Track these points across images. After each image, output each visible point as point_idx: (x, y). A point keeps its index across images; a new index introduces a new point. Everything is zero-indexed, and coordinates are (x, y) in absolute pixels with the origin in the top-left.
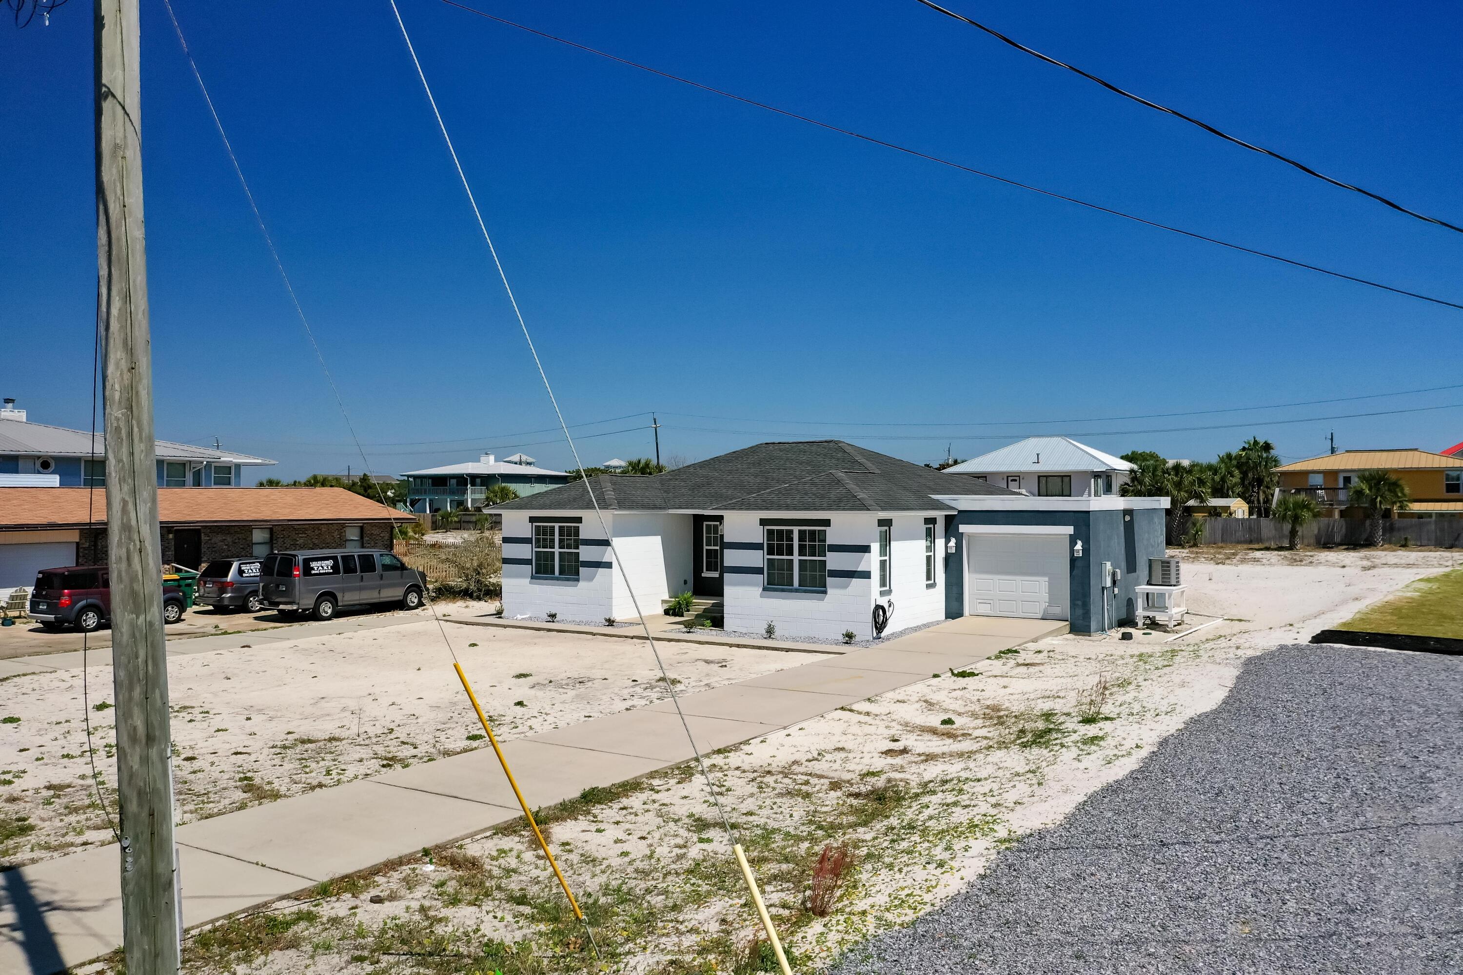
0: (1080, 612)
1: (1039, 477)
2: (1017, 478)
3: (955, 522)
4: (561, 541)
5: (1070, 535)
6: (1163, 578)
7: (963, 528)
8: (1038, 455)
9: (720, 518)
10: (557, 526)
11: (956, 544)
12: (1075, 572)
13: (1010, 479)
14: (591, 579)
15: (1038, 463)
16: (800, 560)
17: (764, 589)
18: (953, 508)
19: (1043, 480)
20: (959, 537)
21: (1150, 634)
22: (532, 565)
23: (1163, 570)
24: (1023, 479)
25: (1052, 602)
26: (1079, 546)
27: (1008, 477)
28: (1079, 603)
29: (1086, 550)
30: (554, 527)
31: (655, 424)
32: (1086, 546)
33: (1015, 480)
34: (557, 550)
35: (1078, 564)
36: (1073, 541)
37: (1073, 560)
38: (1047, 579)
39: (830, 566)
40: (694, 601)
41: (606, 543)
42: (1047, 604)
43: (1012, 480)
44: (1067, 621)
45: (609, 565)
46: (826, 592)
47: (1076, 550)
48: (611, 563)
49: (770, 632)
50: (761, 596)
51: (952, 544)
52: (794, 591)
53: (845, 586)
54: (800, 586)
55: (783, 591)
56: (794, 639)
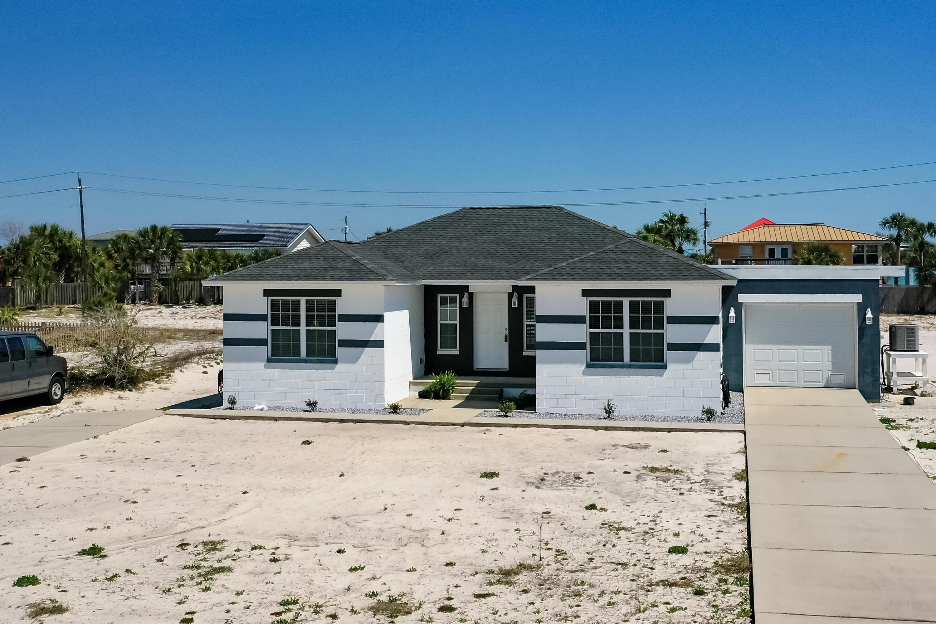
0: (869, 379)
3: (733, 292)
4: (309, 317)
5: (858, 303)
7: (742, 298)
9: (532, 290)
10: (303, 299)
11: (735, 313)
12: (865, 340)
14: (354, 360)
16: (631, 333)
17: (587, 366)
18: (733, 278)
20: (739, 307)
22: (267, 346)
23: (908, 337)
25: (836, 370)
26: (868, 314)
28: (867, 370)
29: (875, 318)
30: (298, 301)
32: (875, 314)
34: (303, 328)
35: (868, 332)
36: (862, 308)
37: (862, 329)
38: (830, 347)
39: (669, 339)
40: (457, 381)
41: (379, 318)
42: (830, 372)
44: (855, 388)
45: (380, 344)
46: (665, 367)
47: (868, 318)
48: (383, 341)
49: (609, 412)
50: (584, 373)
51: (732, 313)
52: (623, 367)
53: (689, 361)
54: (631, 361)
55: (612, 367)
56: (634, 418)
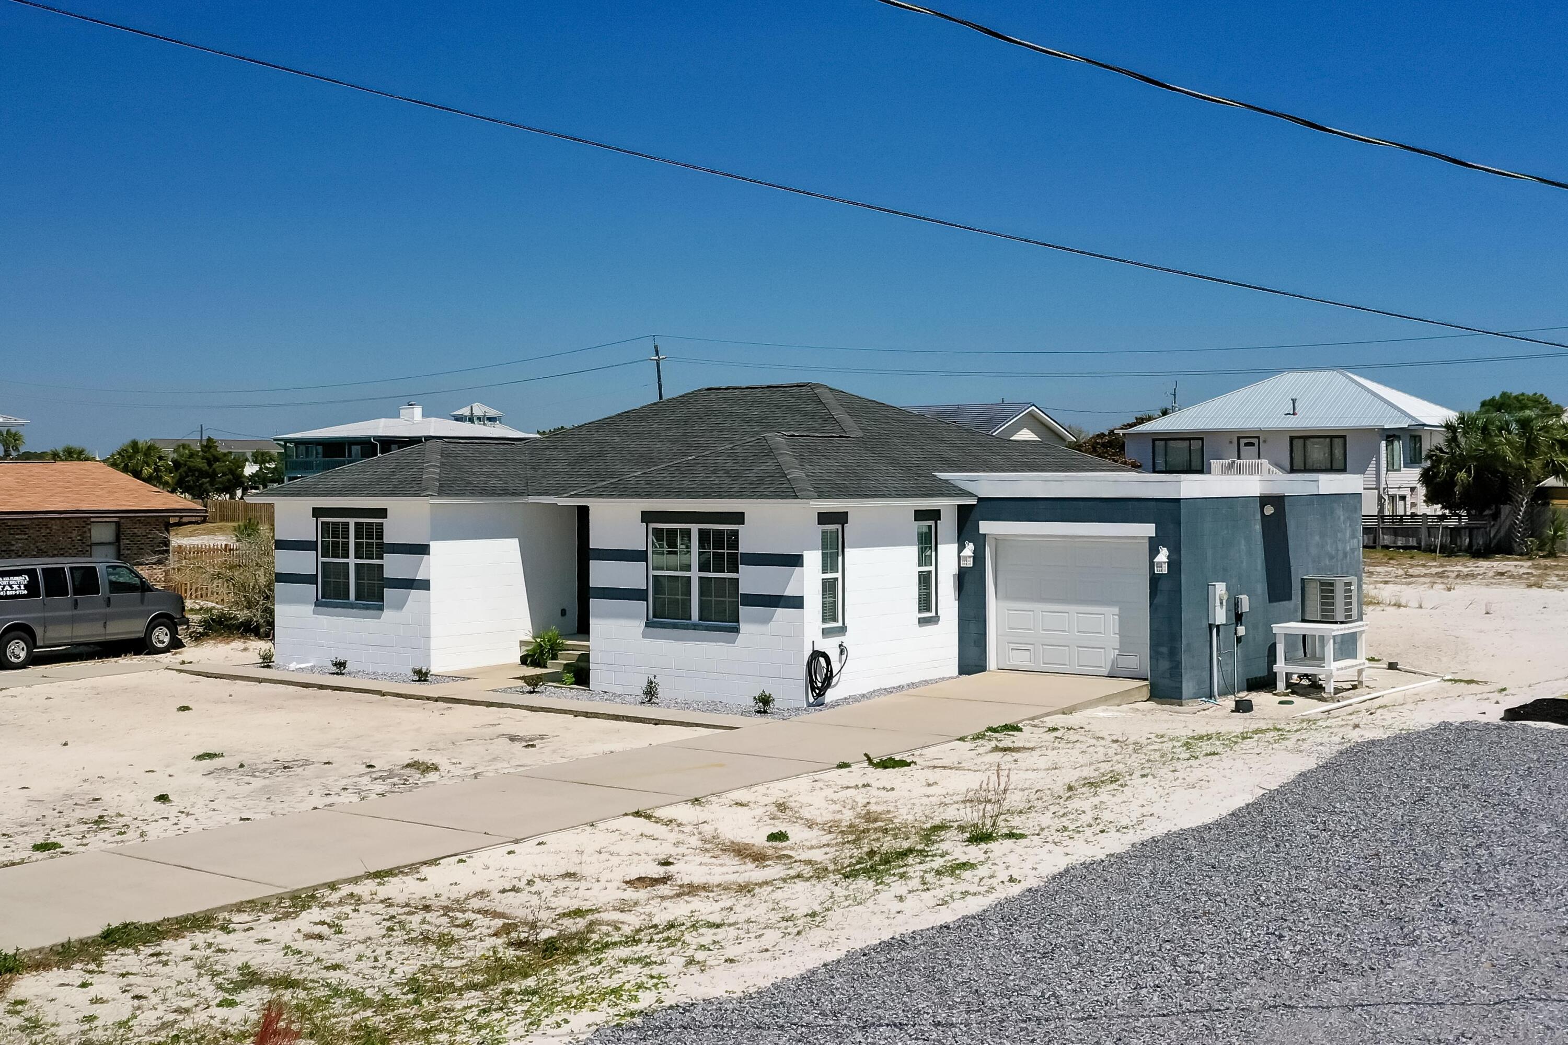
0: (1165, 665)
1: (1292, 439)
2: (1255, 441)
3: (973, 516)
4: (358, 546)
5: (1150, 538)
6: (1323, 610)
7: (985, 527)
8: (1294, 401)
10: (352, 522)
11: (974, 551)
12: (1158, 600)
13: (1243, 441)
14: (400, 606)
15: (1294, 414)
16: (699, 578)
17: (648, 625)
18: (970, 495)
19: (1298, 444)
20: (980, 541)
21: (1291, 702)
22: (317, 584)
23: (1322, 597)
24: (1265, 441)
25: (1124, 650)
26: (1163, 556)
27: (1239, 438)
28: (1164, 650)
29: (1174, 563)
30: (348, 524)
31: (657, 354)
32: (1175, 557)
33: (1252, 444)
34: (352, 561)
35: (1164, 586)
36: (1154, 547)
37: (1155, 580)
38: (1116, 610)
39: (745, 588)
41: (423, 549)
42: (1117, 652)
43: (1246, 444)
44: (1146, 679)
45: (425, 585)
46: (736, 630)
47: (1157, 563)
48: (429, 581)
49: (651, 693)
50: (644, 636)
51: (969, 550)
52: (686, 627)
53: (766, 620)
54: (699, 620)
55: (675, 626)
56: (687, 705)
